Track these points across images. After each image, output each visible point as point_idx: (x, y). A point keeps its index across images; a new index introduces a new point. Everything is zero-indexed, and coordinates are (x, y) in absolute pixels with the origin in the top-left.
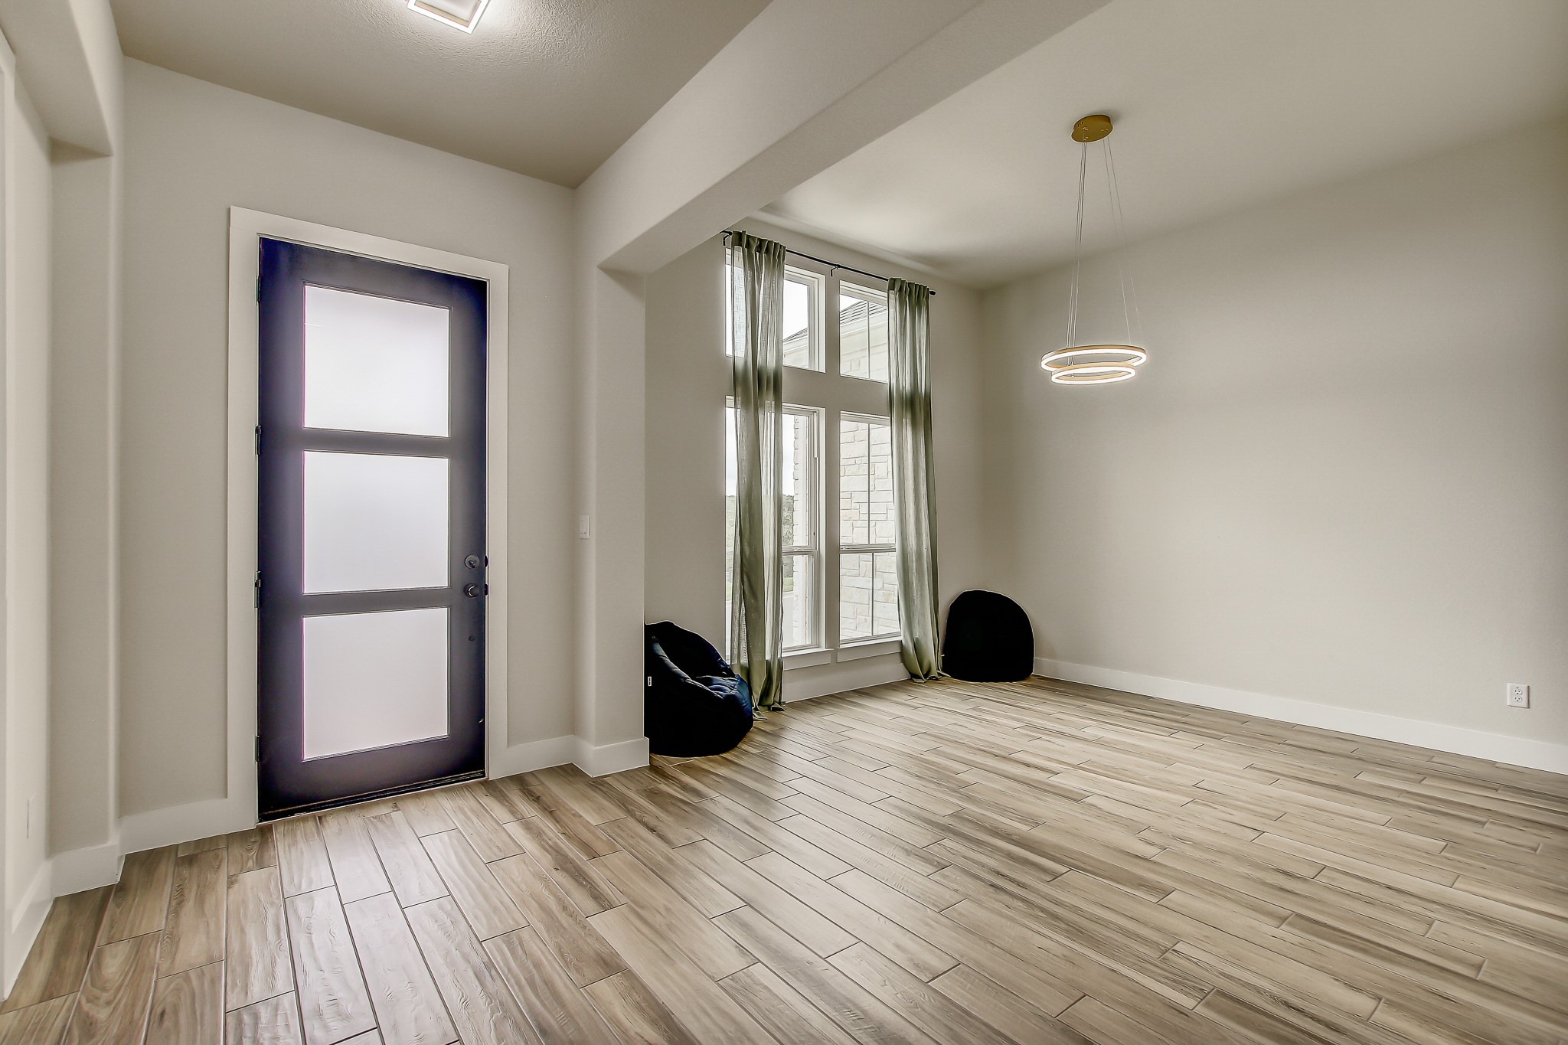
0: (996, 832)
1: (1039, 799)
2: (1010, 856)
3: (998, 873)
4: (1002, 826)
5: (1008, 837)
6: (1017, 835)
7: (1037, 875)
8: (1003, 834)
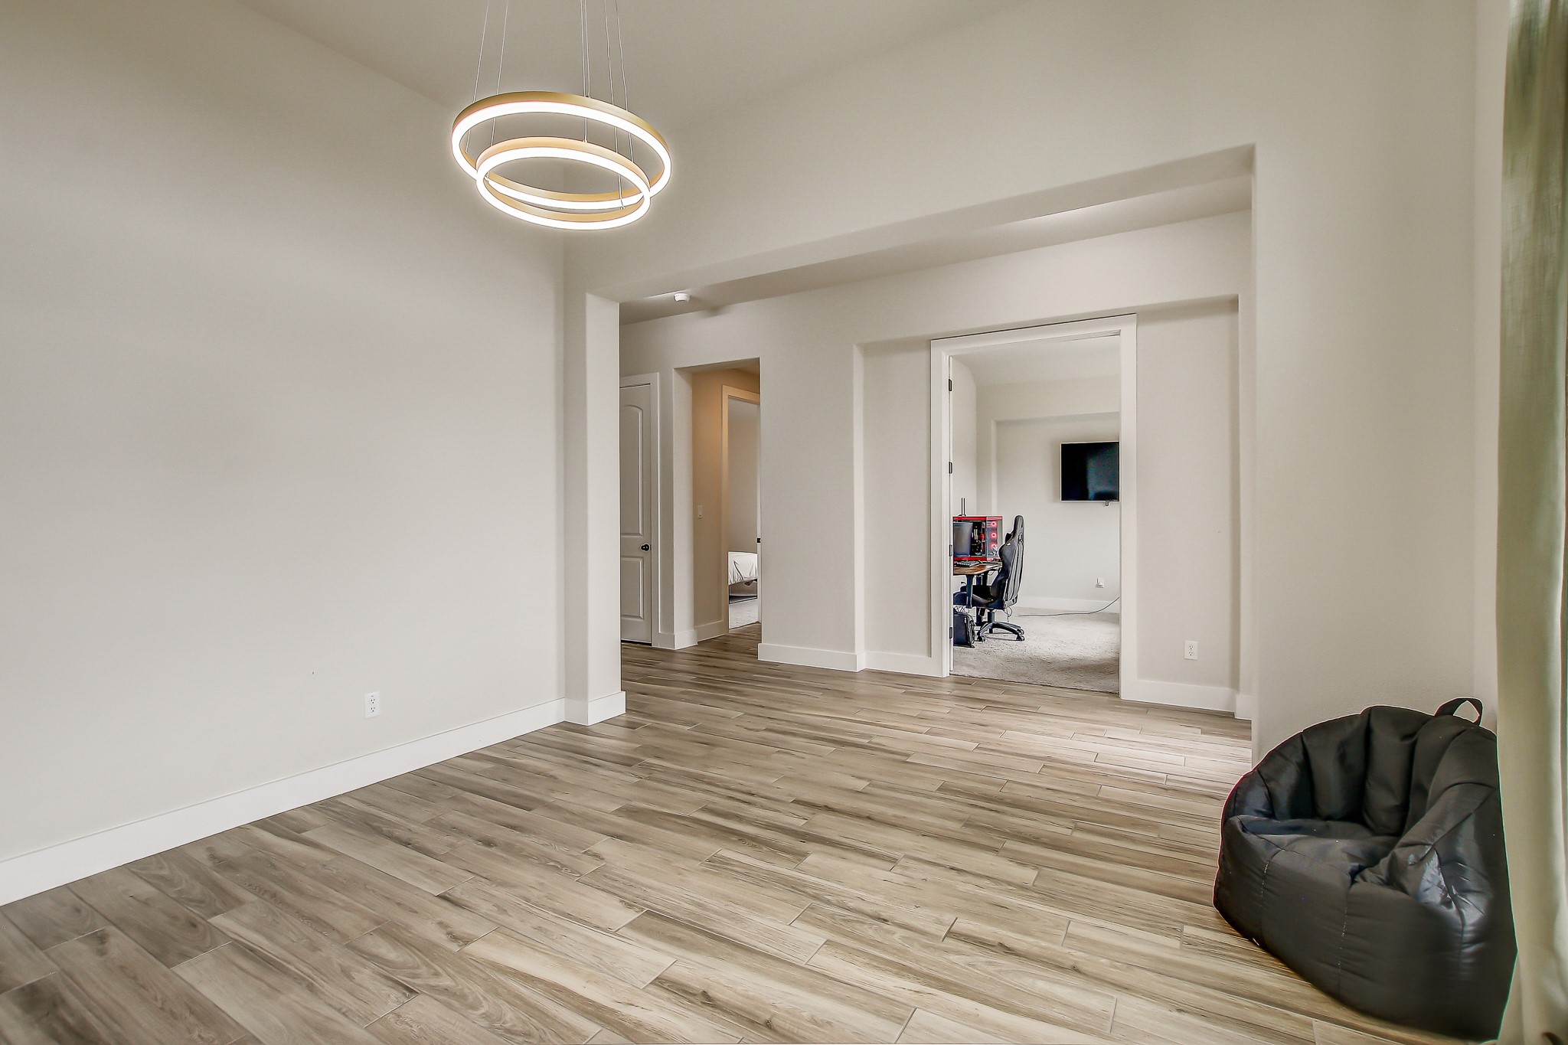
0: (755, 841)
1: (699, 905)
2: (739, 819)
3: (749, 803)
4: (749, 850)
5: (743, 837)
6: (734, 841)
7: (718, 807)
8: (746, 840)
